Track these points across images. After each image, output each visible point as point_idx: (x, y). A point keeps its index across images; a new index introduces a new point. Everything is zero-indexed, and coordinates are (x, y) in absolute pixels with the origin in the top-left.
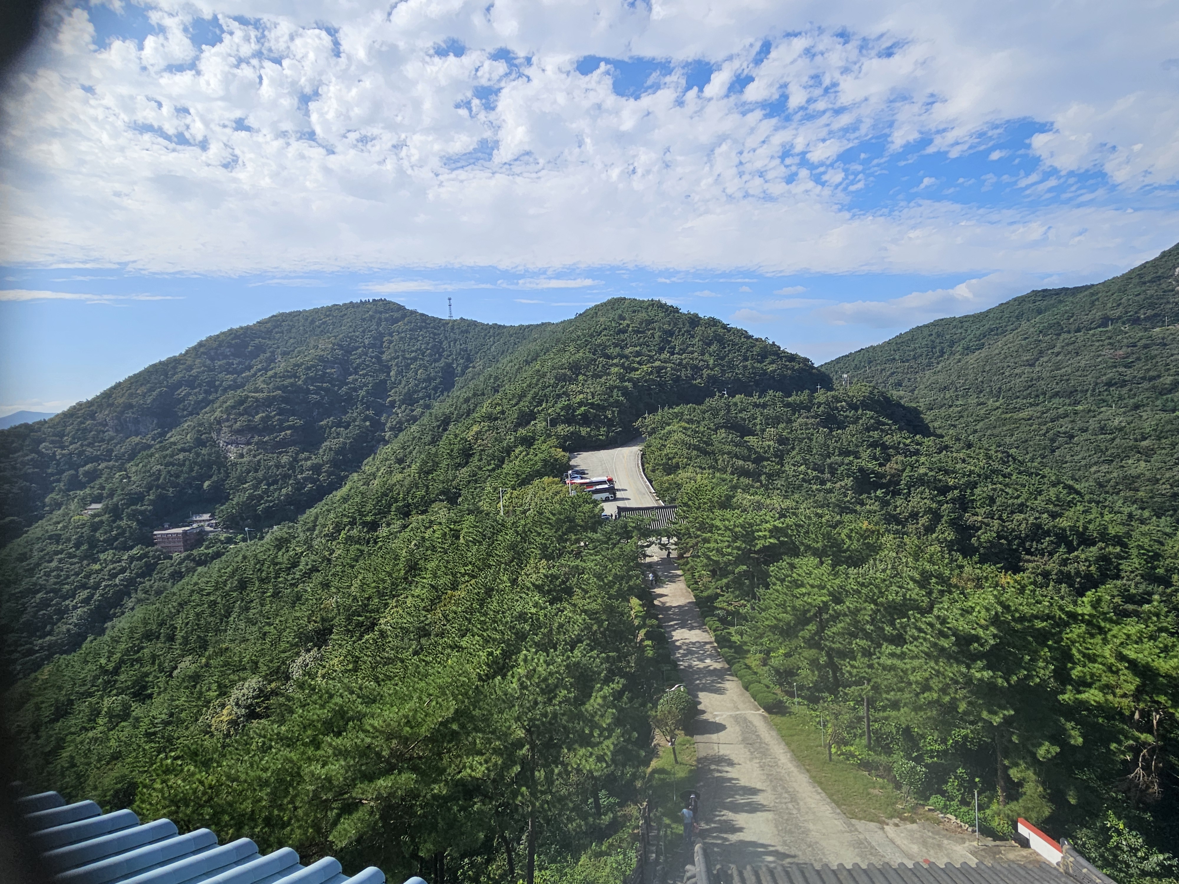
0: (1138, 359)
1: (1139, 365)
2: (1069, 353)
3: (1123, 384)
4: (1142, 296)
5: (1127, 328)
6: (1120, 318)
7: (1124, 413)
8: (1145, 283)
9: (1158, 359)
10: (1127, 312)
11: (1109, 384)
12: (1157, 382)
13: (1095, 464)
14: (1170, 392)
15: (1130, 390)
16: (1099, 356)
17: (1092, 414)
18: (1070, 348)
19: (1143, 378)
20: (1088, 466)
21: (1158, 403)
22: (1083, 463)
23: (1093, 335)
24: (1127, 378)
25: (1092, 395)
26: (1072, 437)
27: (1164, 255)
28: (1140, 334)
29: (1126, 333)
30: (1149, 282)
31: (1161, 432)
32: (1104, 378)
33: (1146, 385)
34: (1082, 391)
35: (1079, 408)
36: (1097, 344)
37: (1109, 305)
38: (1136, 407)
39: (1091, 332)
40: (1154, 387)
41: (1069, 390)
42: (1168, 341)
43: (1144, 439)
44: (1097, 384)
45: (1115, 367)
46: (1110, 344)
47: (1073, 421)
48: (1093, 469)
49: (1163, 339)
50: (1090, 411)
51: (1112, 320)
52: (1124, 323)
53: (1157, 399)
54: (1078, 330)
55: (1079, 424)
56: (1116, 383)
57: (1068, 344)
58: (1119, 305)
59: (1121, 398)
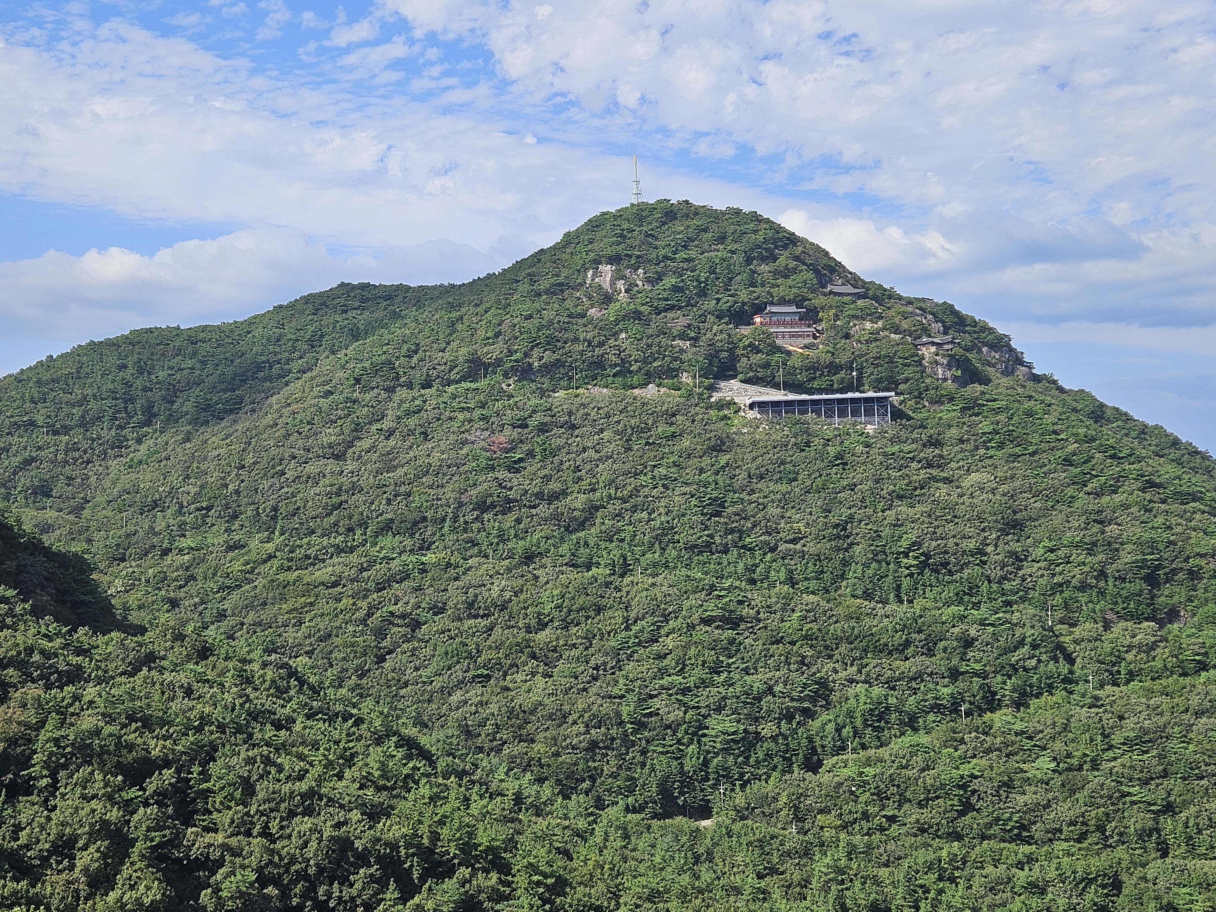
0: (531, 454)
1: (532, 466)
2: (411, 432)
3: (507, 506)
4: (536, 321)
5: (510, 385)
6: (499, 362)
7: (509, 570)
8: (539, 295)
9: (563, 456)
10: (511, 353)
11: (482, 506)
12: (561, 505)
13: (461, 683)
14: (581, 526)
15: (518, 521)
16: (464, 443)
17: (452, 572)
18: (412, 422)
19: (539, 495)
20: (446, 691)
21: (564, 549)
22: (438, 684)
23: (454, 397)
24: (512, 494)
25: (453, 530)
26: (416, 625)
27: (569, 239)
28: (534, 401)
29: (511, 396)
30: (547, 292)
31: (570, 611)
32: (473, 492)
33: (544, 510)
34: (435, 521)
35: (430, 558)
36: (461, 416)
37: (481, 333)
38: (529, 558)
39: (451, 389)
40: (556, 517)
41: (411, 517)
42: (576, 419)
43: (542, 626)
44: (461, 505)
45: (493, 469)
46: (483, 418)
47: (419, 589)
48: (456, 697)
49: (570, 414)
50: (449, 565)
51: (486, 366)
52: (506, 376)
53: (562, 540)
54: (427, 385)
55: (430, 596)
56: (493, 506)
57: (409, 414)
58: (497, 335)
59: (502, 538)
